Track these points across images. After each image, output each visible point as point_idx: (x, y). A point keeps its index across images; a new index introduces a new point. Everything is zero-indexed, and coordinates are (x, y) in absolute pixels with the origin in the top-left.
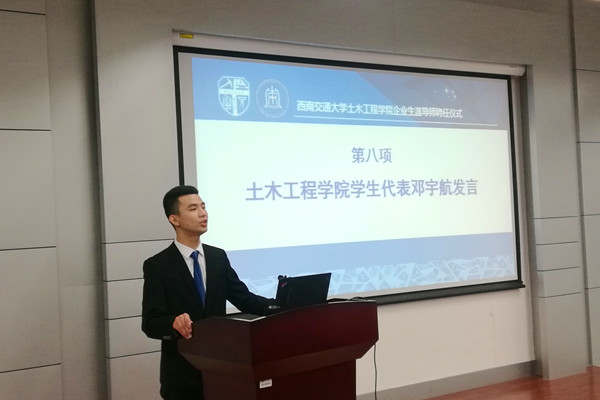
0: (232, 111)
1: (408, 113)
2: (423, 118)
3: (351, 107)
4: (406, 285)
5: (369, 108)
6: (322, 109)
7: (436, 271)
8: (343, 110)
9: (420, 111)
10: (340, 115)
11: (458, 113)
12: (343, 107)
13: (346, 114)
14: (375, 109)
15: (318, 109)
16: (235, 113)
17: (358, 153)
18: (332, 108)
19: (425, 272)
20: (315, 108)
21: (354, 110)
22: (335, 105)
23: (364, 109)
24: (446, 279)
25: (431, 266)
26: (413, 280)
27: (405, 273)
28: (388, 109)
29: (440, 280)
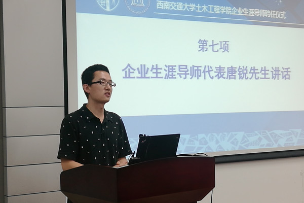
0: (105, 7)
1: (243, 13)
2: (255, 18)
3: (199, 7)
4: (237, 149)
5: (213, 8)
6: (176, 7)
7: (260, 139)
8: (193, 9)
9: (252, 12)
10: (190, 13)
11: (282, 15)
12: (193, 6)
13: (194, 13)
14: (217, 9)
15: (173, 8)
16: (108, 9)
17: (203, 44)
18: (184, 7)
19: (252, 139)
20: (171, 7)
21: (201, 9)
22: (186, 5)
23: (208, 9)
24: (268, 145)
25: (256, 135)
26: (242, 145)
27: (236, 139)
28: (227, 10)
29: (263, 145)
